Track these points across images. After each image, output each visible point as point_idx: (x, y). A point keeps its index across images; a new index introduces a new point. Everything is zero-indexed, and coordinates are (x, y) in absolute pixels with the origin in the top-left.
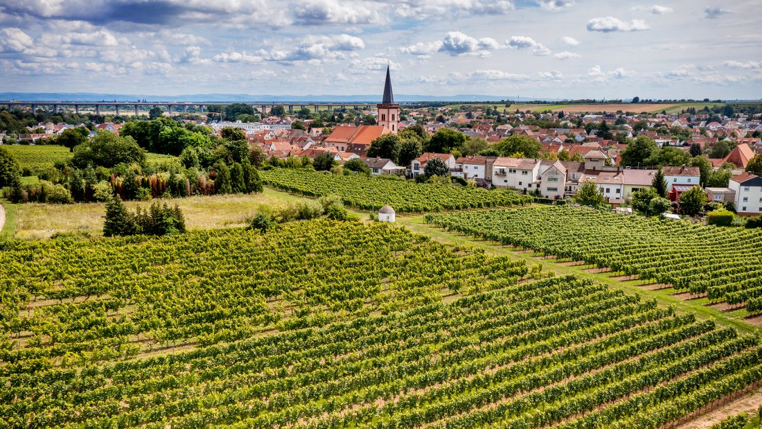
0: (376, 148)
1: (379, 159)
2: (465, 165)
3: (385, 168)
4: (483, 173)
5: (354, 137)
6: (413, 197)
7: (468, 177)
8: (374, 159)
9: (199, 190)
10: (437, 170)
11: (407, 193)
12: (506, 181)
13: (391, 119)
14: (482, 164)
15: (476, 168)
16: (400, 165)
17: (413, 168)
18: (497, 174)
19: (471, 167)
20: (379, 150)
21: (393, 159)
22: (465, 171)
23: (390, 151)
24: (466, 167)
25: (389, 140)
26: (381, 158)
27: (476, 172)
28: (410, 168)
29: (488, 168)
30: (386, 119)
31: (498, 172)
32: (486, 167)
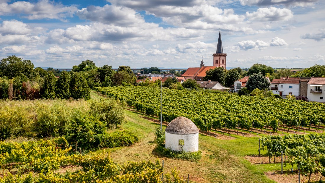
0: (209, 76)
1: (210, 82)
2: (280, 85)
3: (214, 88)
4: (298, 91)
5: (198, 73)
6: (236, 107)
7: (283, 94)
8: (206, 82)
9: (21, 95)
10: (259, 84)
11: (229, 103)
12: (322, 98)
13: (221, 63)
14: (296, 83)
15: (290, 87)
16: (226, 87)
17: (235, 87)
18: (312, 91)
19: (286, 86)
20: (211, 77)
21: (221, 82)
22: (280, 89)
23: (219, 77)
24: (282, 86)
25: (218, 70)
26: (211, 81)
27: (291, 90)
28: (233, 87)
29: (302, 86)
30: (218, 63)
31: (313, 89)
32: (300, 86)
